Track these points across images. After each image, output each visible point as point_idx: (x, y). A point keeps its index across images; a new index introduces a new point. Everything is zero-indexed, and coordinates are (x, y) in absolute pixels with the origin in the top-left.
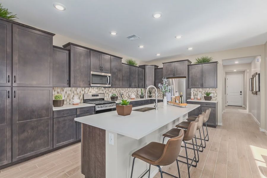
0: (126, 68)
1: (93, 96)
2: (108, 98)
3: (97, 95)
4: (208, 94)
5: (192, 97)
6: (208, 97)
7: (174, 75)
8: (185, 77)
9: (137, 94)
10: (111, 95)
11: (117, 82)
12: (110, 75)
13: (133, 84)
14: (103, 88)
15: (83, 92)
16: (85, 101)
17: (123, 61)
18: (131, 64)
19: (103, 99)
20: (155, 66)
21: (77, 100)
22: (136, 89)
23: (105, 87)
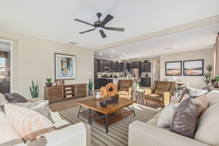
0: (115, 65)
1: (104, 75)
2: (109, 76)
3: (105, 75)
4: (147, 75)
5: (141, 76)
6: (147, 76)
7: (134, 67)
8: (138, 68)
9: (120, 75)
10: (110, 75)
11: (112, 70)
12: (110, 68)
13: (118, 71)
14: (107, 73)
15: (101, 74)
16: (102, 77)
17: (114, 62)
18: (117, 63)
19: (107, 76)
20: (127, 63)
21: (101, 76)
22: (119, 73)
23: (107, 72)
